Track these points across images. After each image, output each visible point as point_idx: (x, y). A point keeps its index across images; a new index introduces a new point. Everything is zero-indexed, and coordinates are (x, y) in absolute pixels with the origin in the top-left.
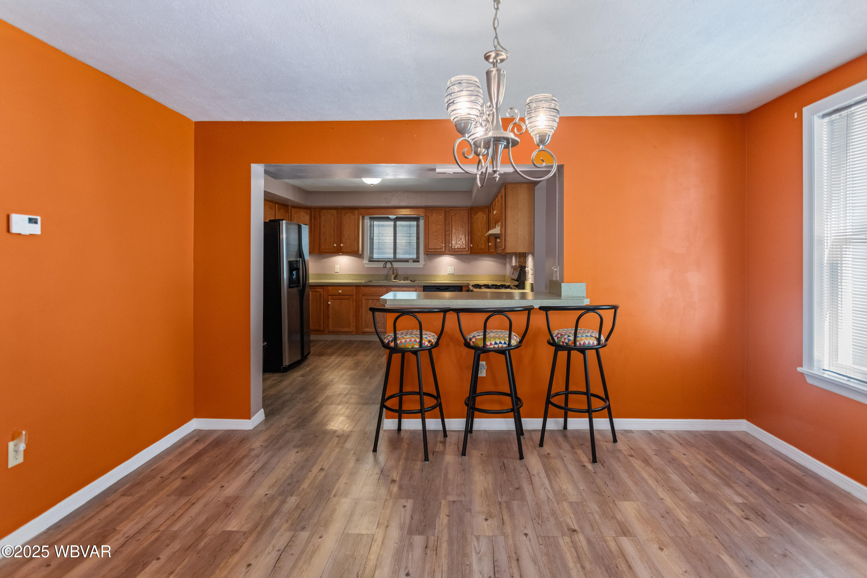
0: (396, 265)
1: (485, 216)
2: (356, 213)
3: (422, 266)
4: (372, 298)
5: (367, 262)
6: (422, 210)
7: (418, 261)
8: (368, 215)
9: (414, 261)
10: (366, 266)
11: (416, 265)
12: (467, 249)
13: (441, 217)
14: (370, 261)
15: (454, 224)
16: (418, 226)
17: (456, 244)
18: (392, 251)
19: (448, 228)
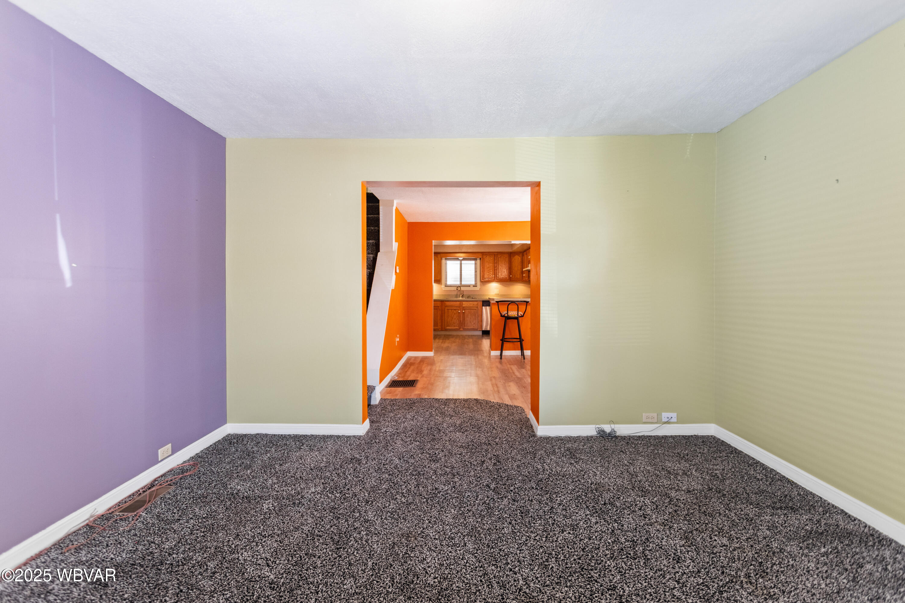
0: (462, 289)
1: (520, 258)
2: (439, 257)
3: (478, 289)
4: (451, 308)
5: (444, 287)
6: (480, 254)
7: (476, 286)
8: (444, 257)
9: (474, 286)
10: (443, 289)
11: (475, 289)
12: (508, 278)
13: (492, 258)
14: (446, 286)
15: (500, 263)
16: (476, 264)
17: (501, 275)
18: (459, 280)
19: (496, 265)
